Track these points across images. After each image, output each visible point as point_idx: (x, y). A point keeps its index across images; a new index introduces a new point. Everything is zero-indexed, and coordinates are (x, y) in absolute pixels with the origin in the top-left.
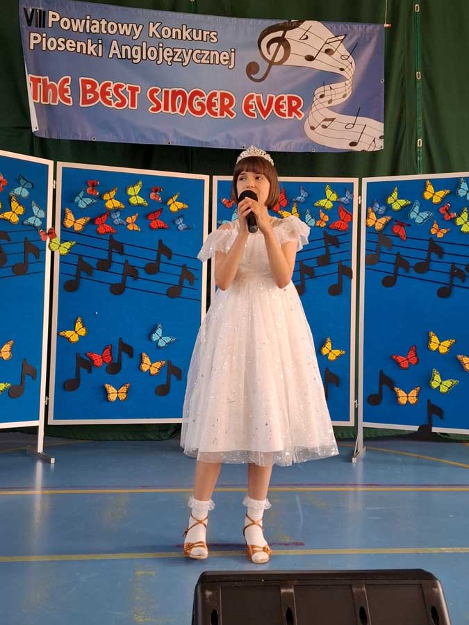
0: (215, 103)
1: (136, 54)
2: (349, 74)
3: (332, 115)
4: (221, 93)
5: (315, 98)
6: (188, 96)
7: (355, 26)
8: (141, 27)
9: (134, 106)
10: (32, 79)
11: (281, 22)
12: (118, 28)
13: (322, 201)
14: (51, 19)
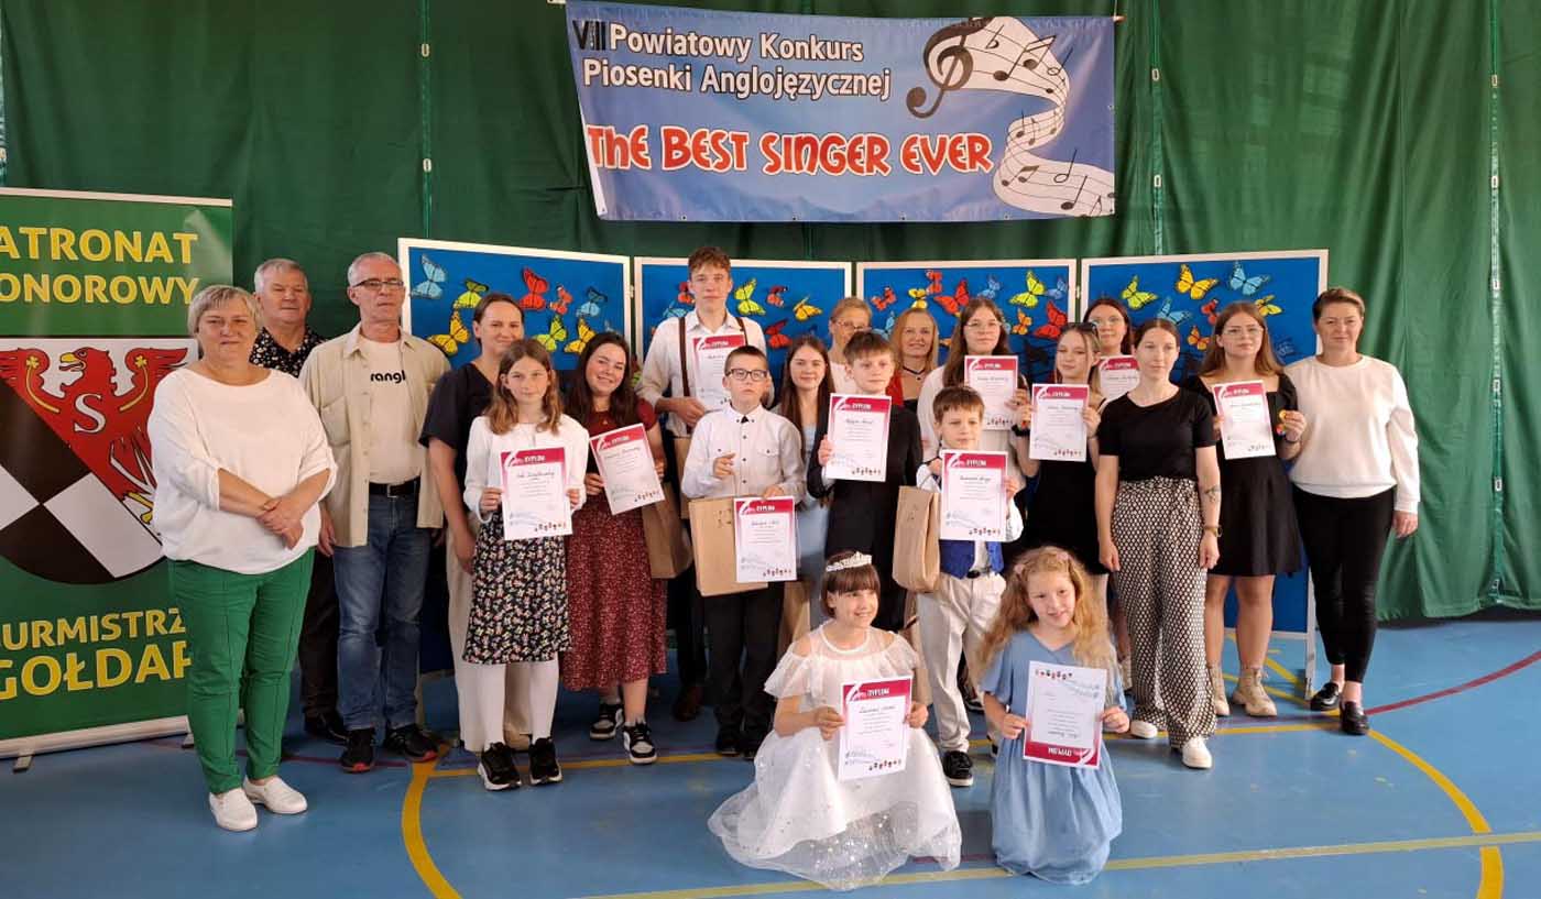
0: (860, 153)
1: (743, 85)
2: (1059, 98)
3: (1032, 161)
4: (869, 138)
5: (1009, 139)
6: (820, 144)
7: (1069, 22)
8: (749, 41)
9: (742, 166)
10: (590, 131)
11: (957, 21)
12: (715, 47)
13: (1021, 295)
14: (614, 37)
